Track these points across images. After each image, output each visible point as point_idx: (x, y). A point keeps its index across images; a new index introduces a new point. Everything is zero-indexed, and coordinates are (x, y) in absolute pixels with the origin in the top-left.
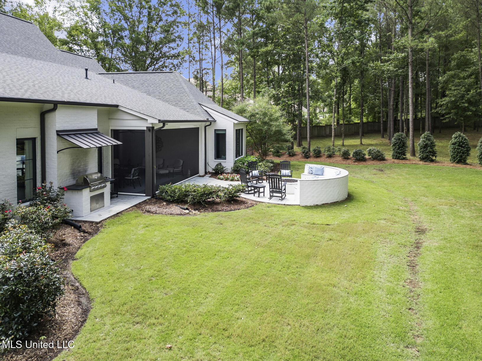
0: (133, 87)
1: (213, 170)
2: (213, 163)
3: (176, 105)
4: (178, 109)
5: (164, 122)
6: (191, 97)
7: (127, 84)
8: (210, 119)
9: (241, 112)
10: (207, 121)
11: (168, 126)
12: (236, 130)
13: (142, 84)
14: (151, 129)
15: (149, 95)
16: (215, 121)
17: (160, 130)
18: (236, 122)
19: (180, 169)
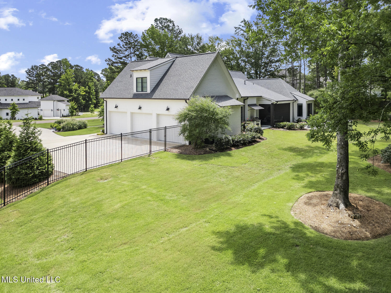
0: (261, 86)
1: (297, 121)
2: (297, 118)
3: (280, 93)
4: (281, 95)
5: (277, 102)
6: (287, 90)
7: (258, 85)
8: (295, 99)
9: (311, 95)
10: (294, 100)
11: (278, 103)
12: (308, 104)
13: (265, 84)
14: (272, 104)
15: (268, 89)
16: (297, 100)
17: (276, 104)
18: (307, 100)
19: (282, 120)
